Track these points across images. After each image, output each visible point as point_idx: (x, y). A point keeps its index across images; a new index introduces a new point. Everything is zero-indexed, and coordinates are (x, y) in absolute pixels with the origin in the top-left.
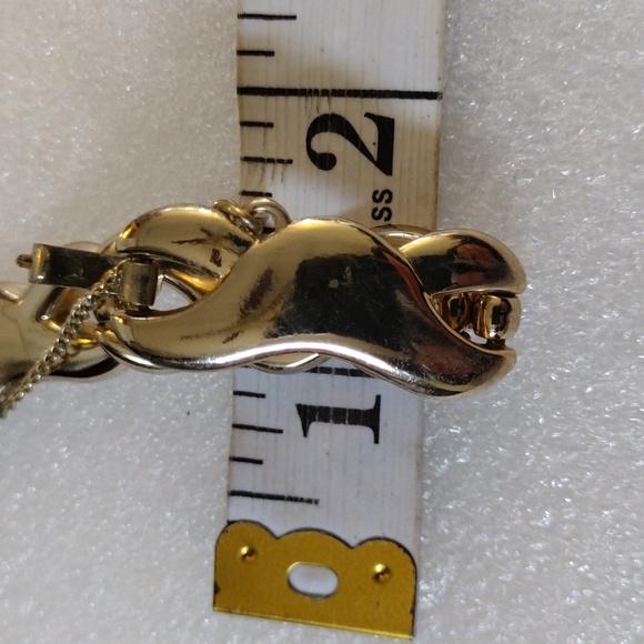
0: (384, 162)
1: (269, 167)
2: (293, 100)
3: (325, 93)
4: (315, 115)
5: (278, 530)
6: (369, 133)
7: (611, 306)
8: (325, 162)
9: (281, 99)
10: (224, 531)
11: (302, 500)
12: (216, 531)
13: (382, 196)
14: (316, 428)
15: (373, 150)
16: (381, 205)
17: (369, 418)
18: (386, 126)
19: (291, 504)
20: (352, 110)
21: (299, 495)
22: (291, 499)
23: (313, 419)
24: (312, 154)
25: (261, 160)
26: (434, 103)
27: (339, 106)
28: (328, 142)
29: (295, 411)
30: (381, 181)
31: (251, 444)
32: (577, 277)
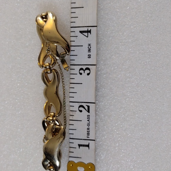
0: (89, 111)
1: (74, 112)
2: (77, 103)
3: (81, 102)
4: (79, 105)
5: (76, 162)
6: (86, 108)
7: (123, 115)
8: (81, 111)
9: (75, 103)
10: (68, 162)
11: (79, 158)
12: (67, 163)
13: (88, 116)
14: (81, 147)
15: (87, 110)
16: (88, 117)
17: (88, 146)
18: (88, 107)
19: (78, 158)
20: (84, 105)
21: (79, 157)
22: (78, 157)
23: (80, 146)
24: (79, 110)
25: (73, 111)
26: (94, 104)
27: (82, 104)
28: (81, 109)
29: (78, 145)
30: (88, 114)
31: (72, 150)
32: (119, 111)
